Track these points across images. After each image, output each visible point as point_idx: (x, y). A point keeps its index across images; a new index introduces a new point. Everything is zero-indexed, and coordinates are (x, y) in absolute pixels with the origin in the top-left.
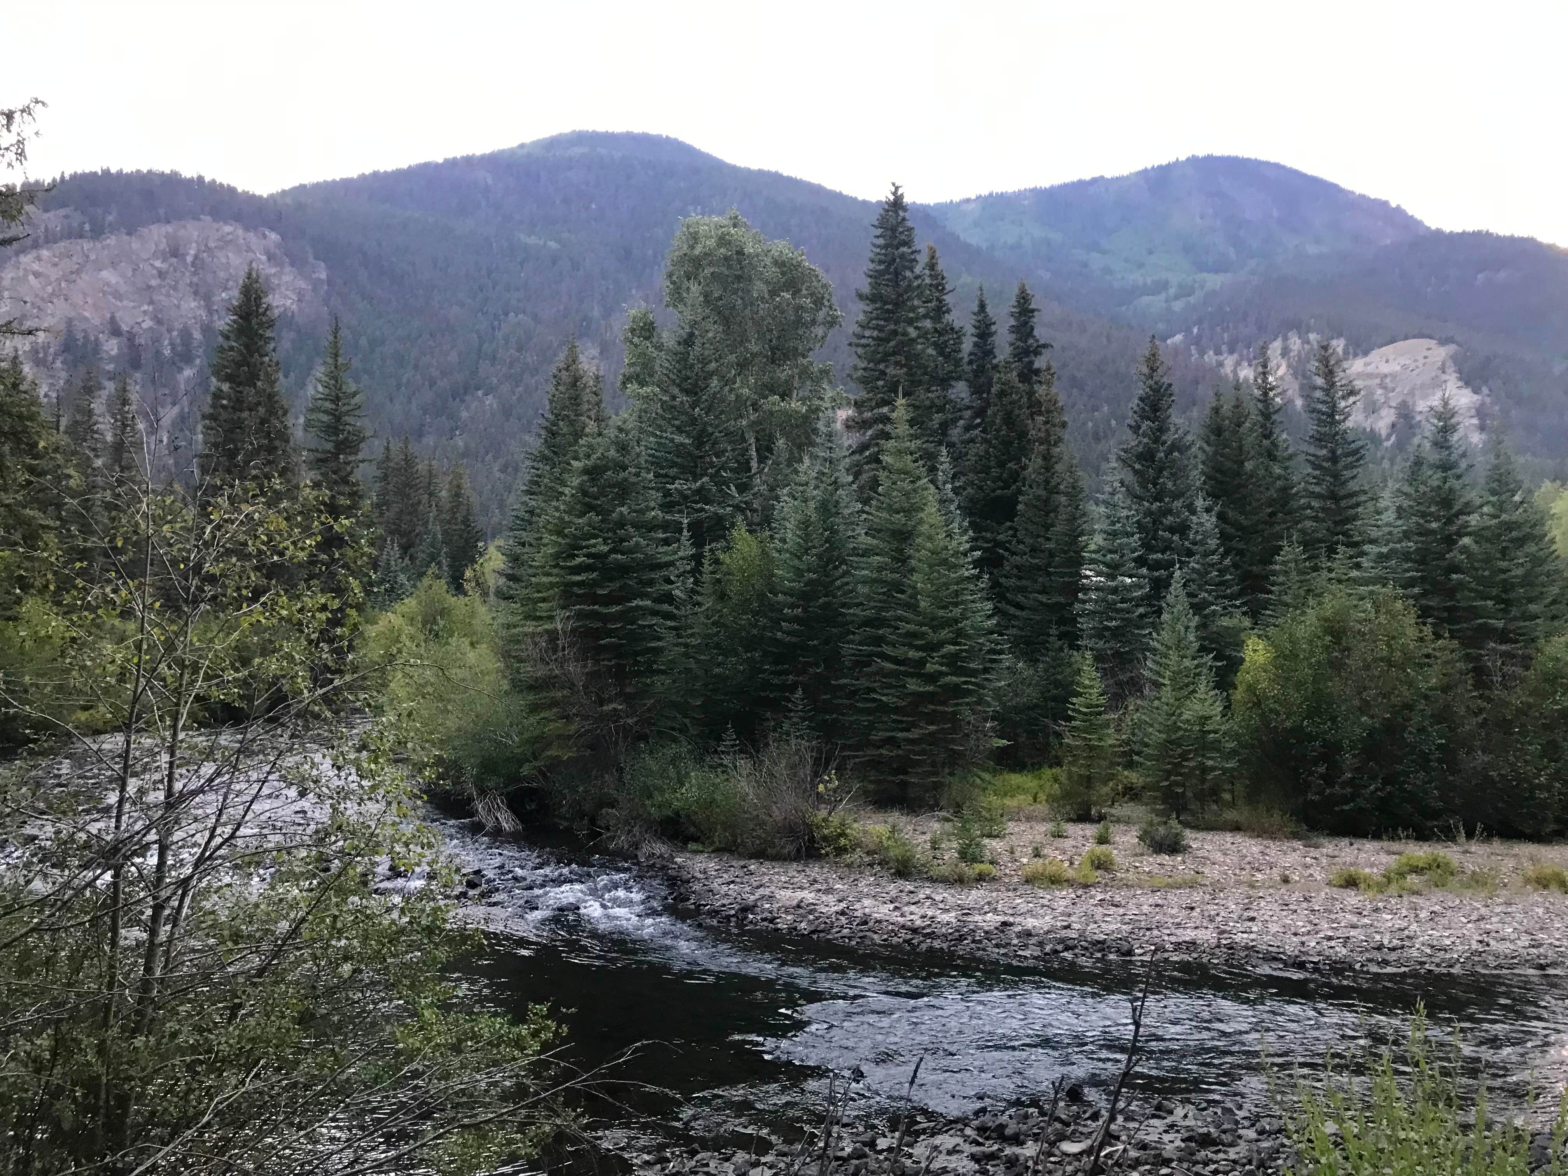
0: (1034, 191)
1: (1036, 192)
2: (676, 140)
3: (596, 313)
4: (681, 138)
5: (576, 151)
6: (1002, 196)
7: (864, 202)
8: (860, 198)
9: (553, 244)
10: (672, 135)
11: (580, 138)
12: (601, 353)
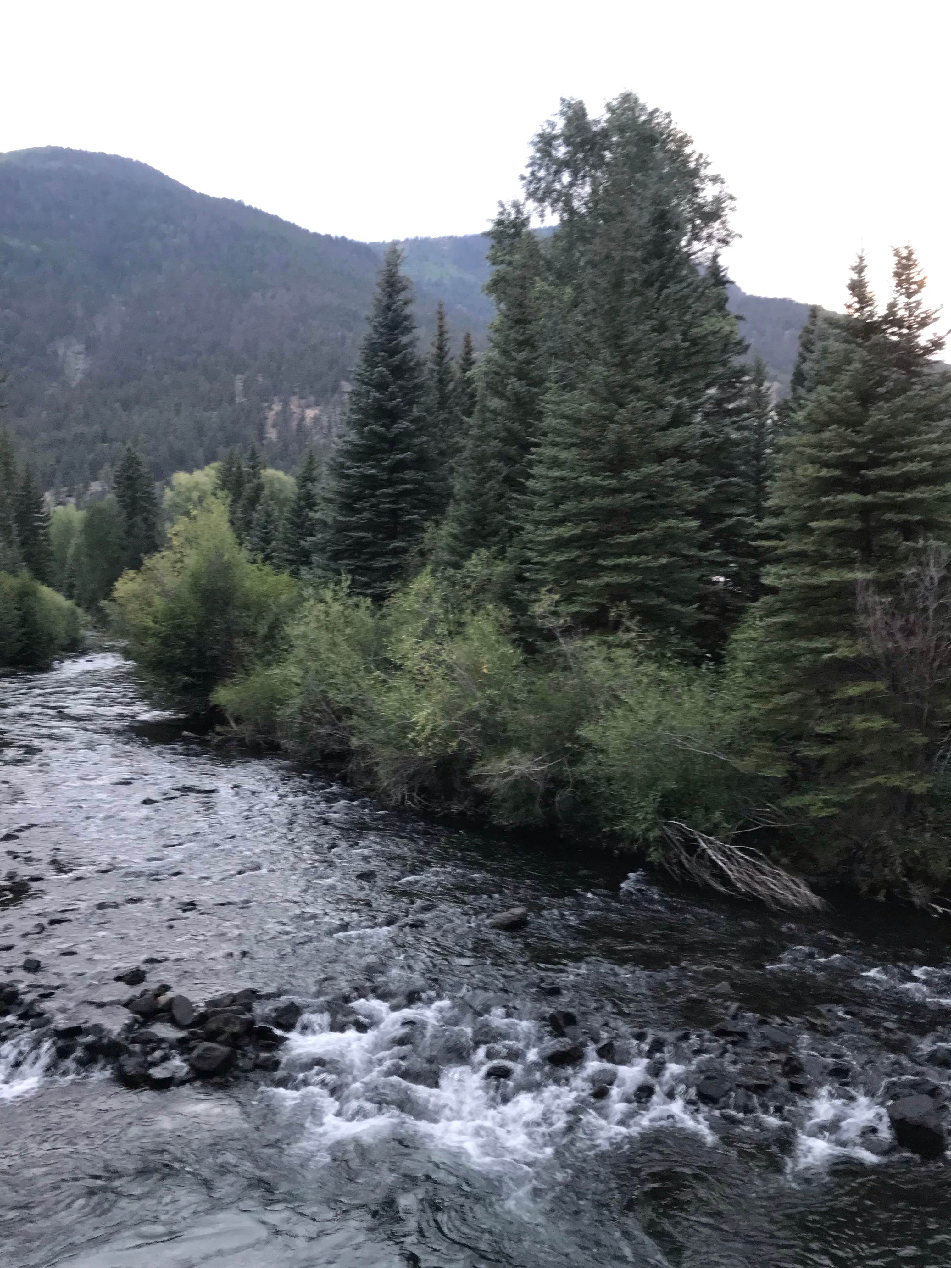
0: (451, 238)
1: (453, 240)
2: (145, 165)
3: (80, 312)
4: (150, 164)
5: (55, 165)
6: (426, 241)
7: (316, 235)
8: (312, 231)
9: (35, 248)
10: (143, 161)
11: (55, 153)
12: (87, 349)
